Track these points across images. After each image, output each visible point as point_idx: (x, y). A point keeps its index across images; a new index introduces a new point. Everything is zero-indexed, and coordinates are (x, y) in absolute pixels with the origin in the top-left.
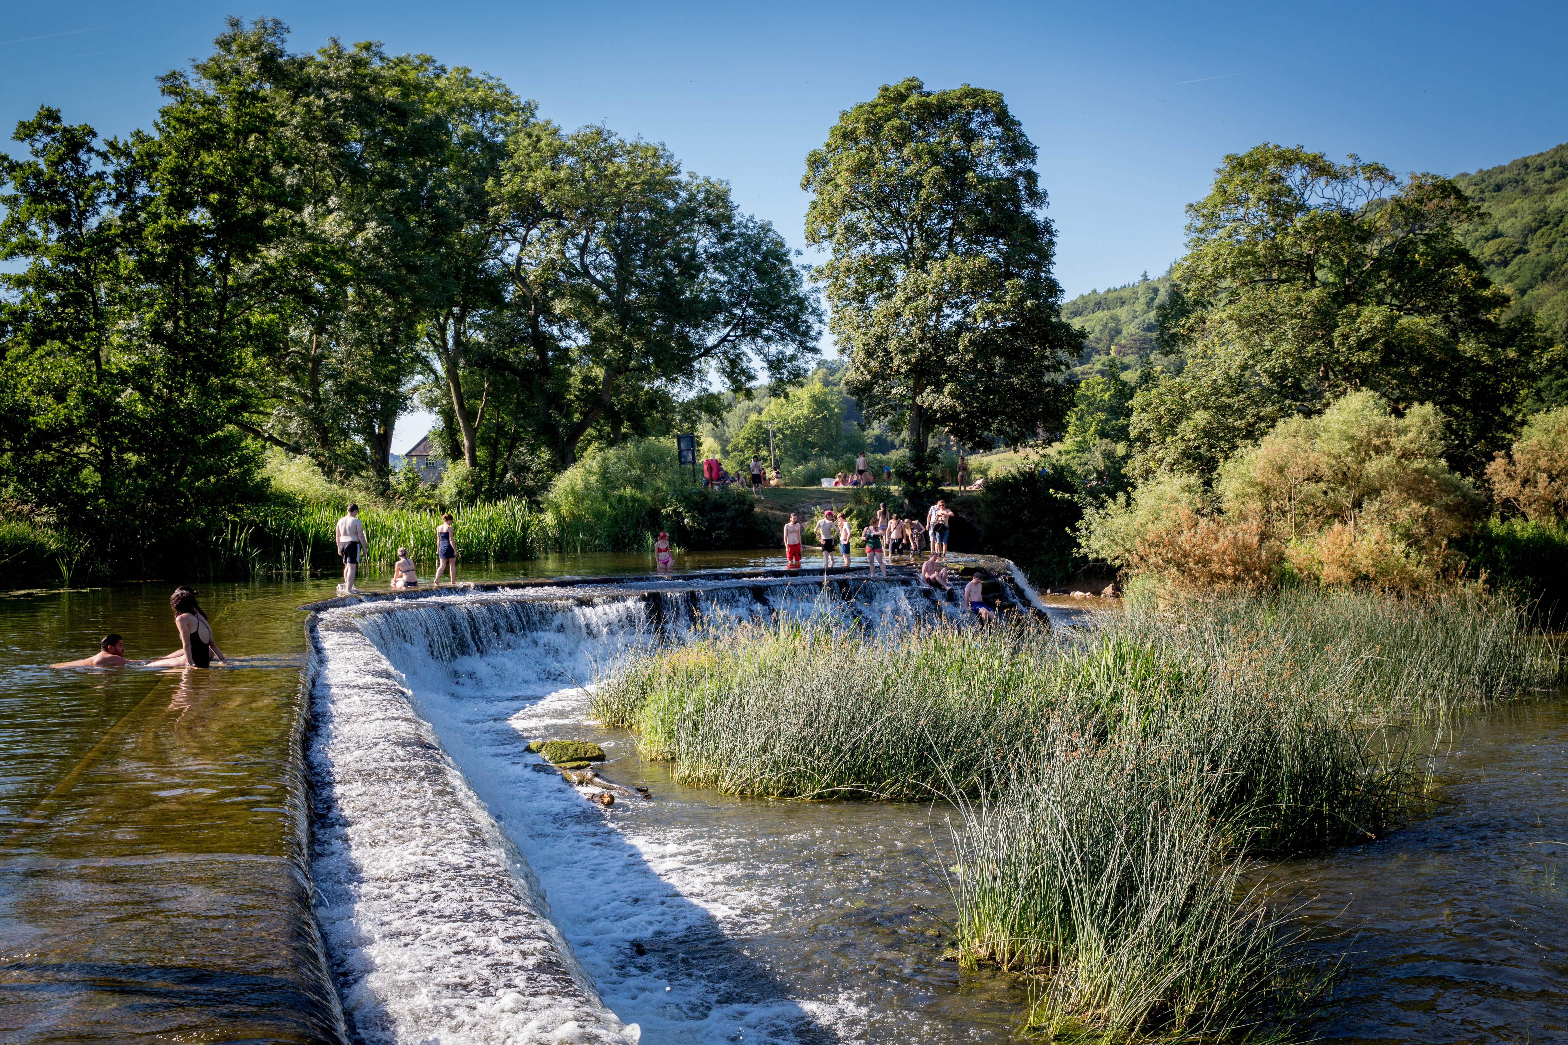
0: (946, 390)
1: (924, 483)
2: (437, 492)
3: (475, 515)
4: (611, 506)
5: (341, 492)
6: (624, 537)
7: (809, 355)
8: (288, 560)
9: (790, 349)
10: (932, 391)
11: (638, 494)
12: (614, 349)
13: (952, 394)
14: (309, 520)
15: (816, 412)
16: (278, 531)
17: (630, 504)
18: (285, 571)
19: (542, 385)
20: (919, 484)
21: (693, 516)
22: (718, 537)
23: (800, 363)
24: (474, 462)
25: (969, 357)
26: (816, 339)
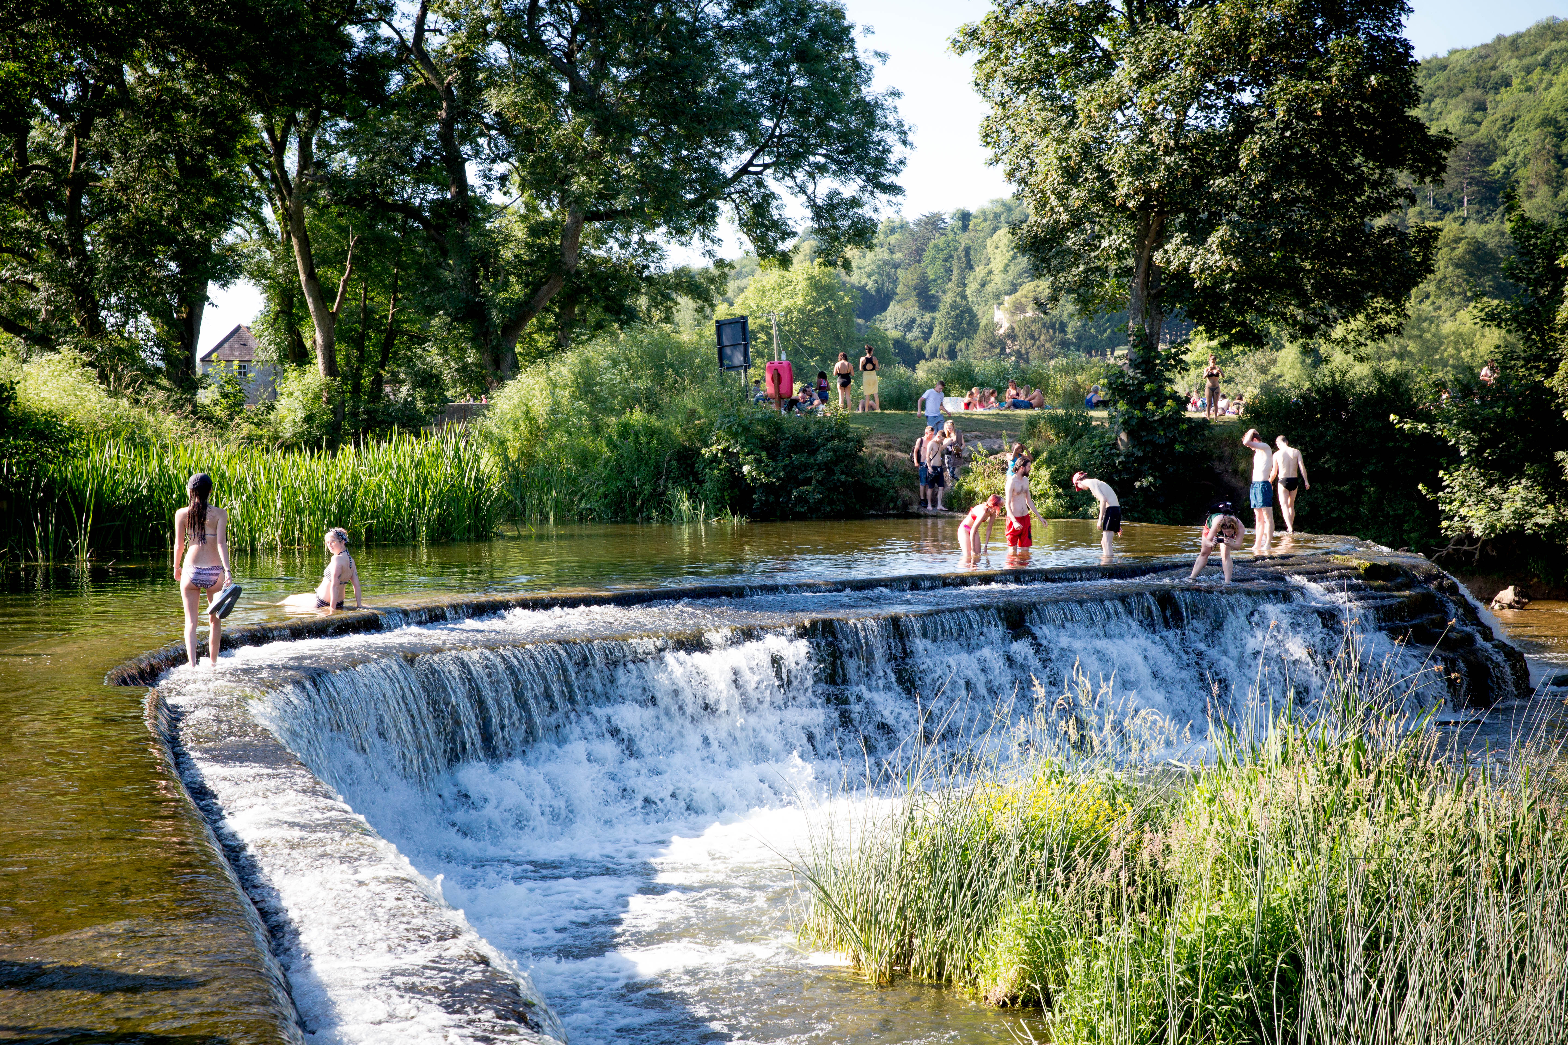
0: (1214, 239)
1: (1160, 404)
2: (272, 417)
3: (390, 457)
4: (610, 442)
5: (135, 412)
6: (634, 497)
7: (882, 197)
8: (45, 540)
9: (850, 188)
10: (1185, 242)
11: (654, 421)
12: (589, 175)
13: (1224, 246)
14: (84, 465)
15: (815, 302)
16: (25, 483)
17: (643, 439)
18: (41, 562)
19: (463, 236)
20: (1150, 406)
21: (759, 461)
22: (802, 500)
23: (866, 211)
24: (331, 368)
25: (1257, 178)
26: (895, 172)
